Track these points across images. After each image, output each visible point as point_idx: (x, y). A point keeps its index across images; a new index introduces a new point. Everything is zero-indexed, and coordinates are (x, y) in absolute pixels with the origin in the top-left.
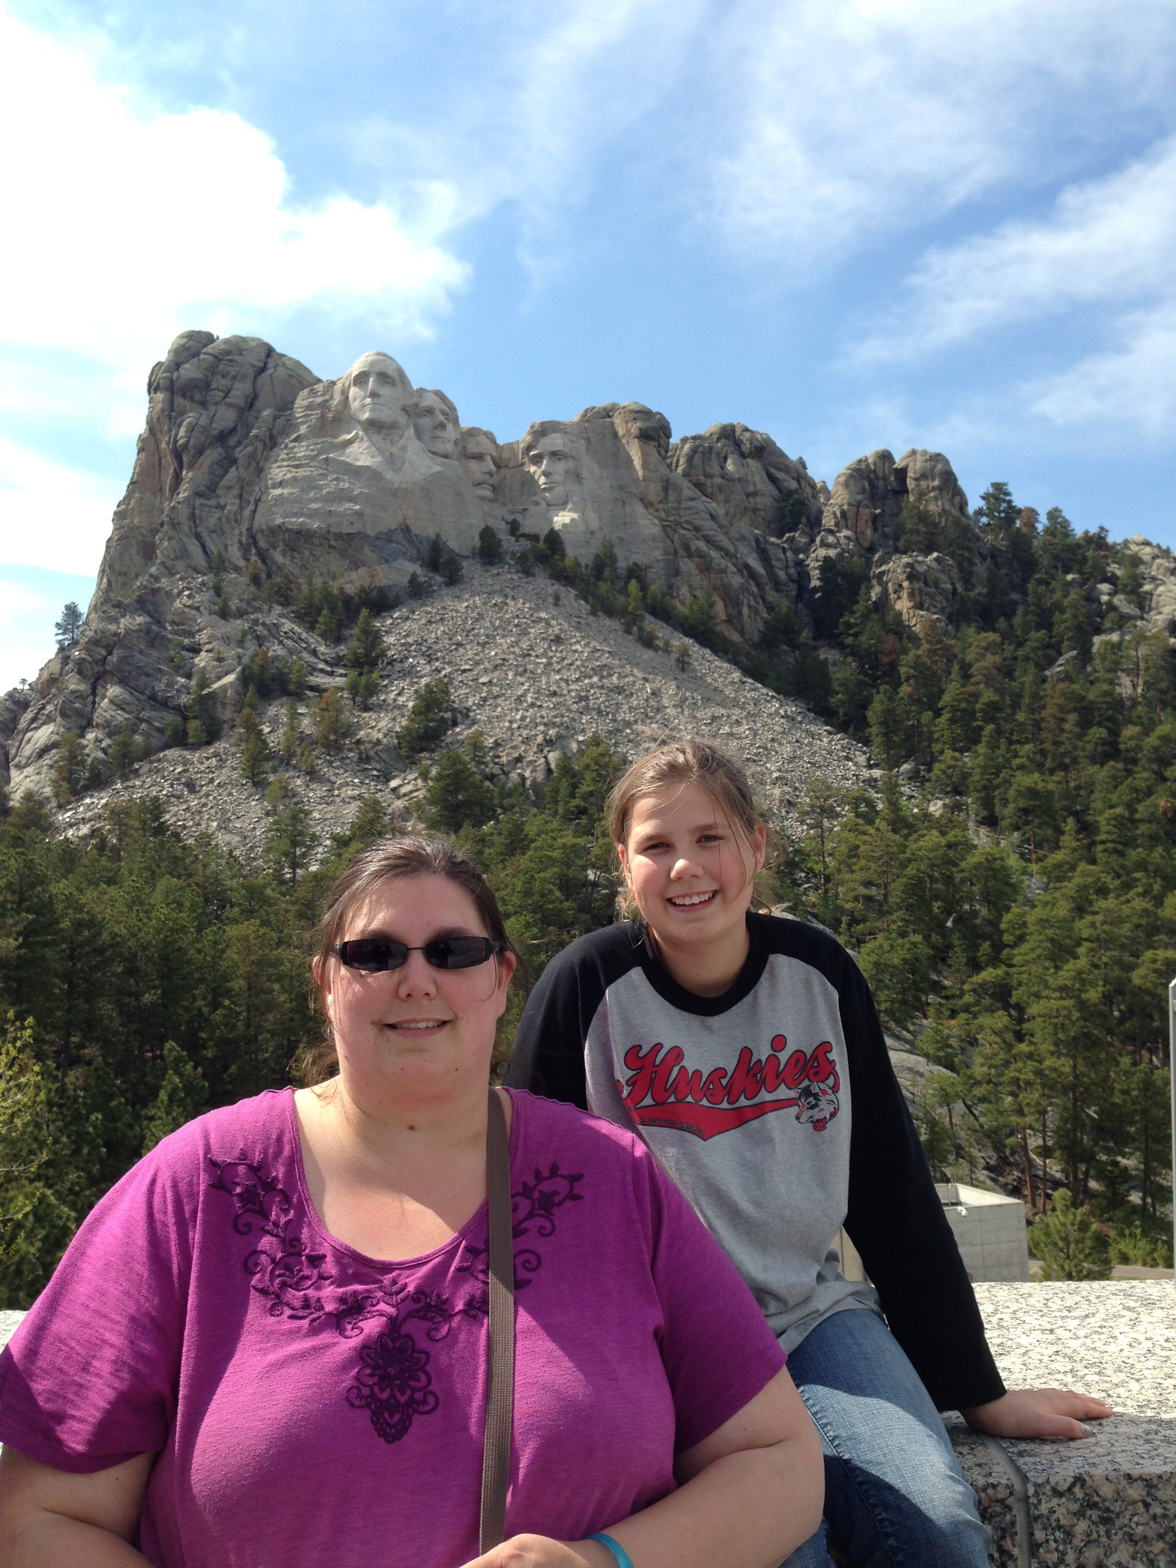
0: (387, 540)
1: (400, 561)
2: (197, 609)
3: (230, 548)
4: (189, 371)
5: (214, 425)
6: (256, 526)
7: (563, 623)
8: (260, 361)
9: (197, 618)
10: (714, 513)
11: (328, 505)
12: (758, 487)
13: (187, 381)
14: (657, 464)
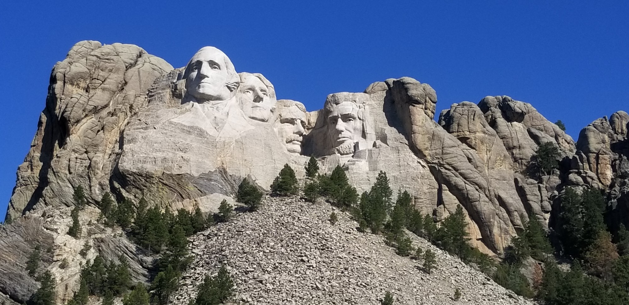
0: (207, 179)
2: (56, 230)
3: (93, 188)
4: (79, 67)
5: (90, 103)
7: (334, 237)
8: (132, 59)
9: (55, 237)
10: (470, 157)
11: (164, 155)
12: (520, 142)
13: (75, 74)
14: (424, 122)
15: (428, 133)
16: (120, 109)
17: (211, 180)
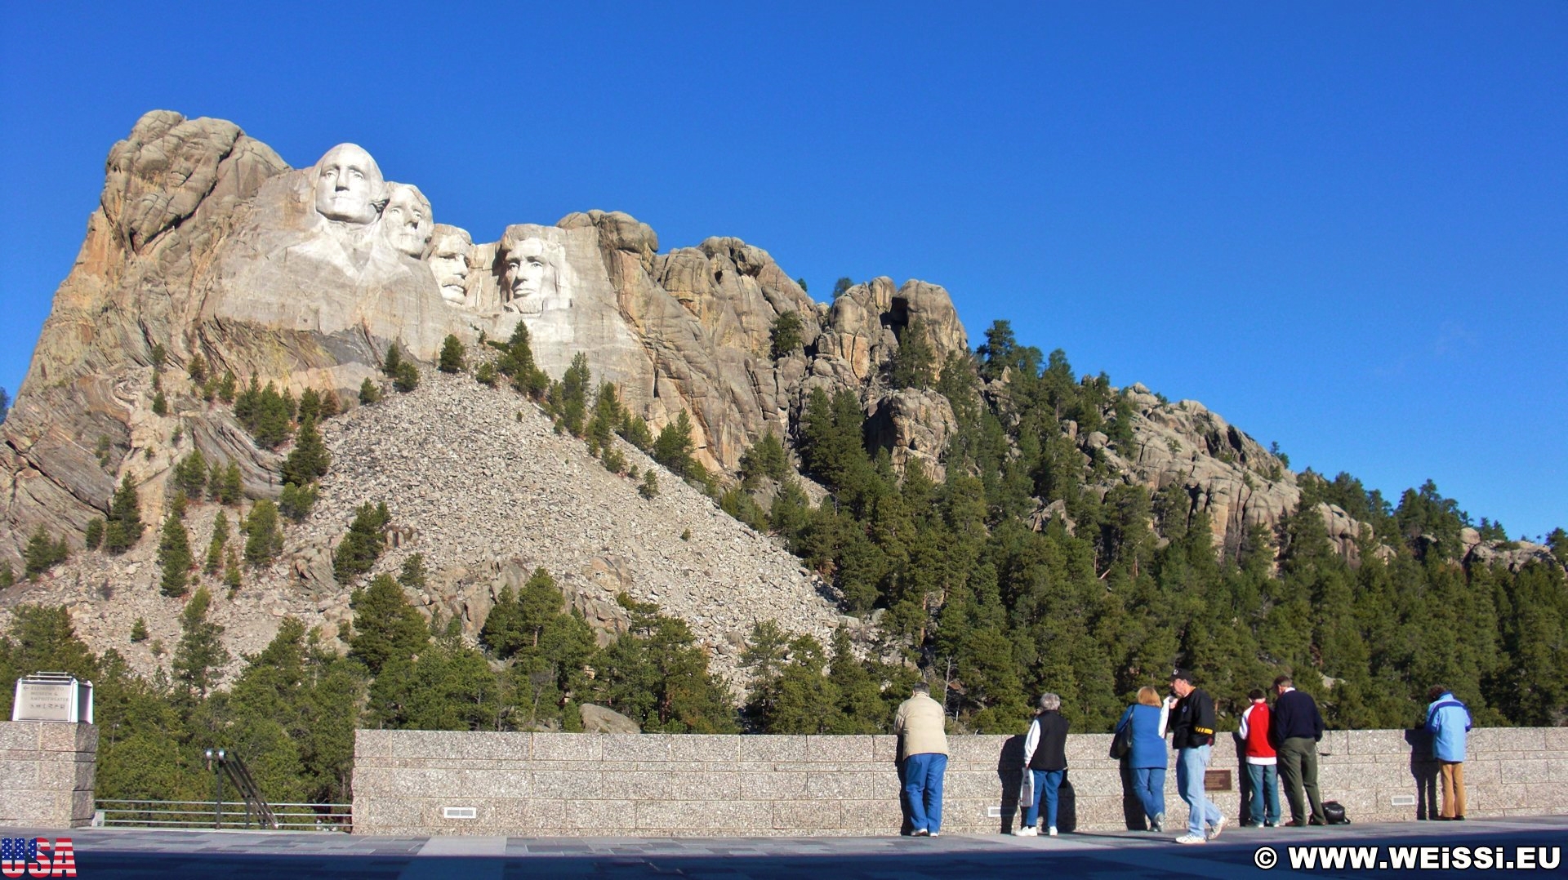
0: (341, 340)
1: (353, 364)
2: (131, 402)
3: (174, 338)
4: (152, 153)
5: (171, 209)
6: (204, 317)
7: (523, 441)
8: (227, 145)
9: (131, 412)
10: (697, 332)
11: (282, 300)
12: (752, 307)
13: (148, 162)
14: (640, 278)
15: (644, 295)
16: (215, 224)
17: (346, 341)
